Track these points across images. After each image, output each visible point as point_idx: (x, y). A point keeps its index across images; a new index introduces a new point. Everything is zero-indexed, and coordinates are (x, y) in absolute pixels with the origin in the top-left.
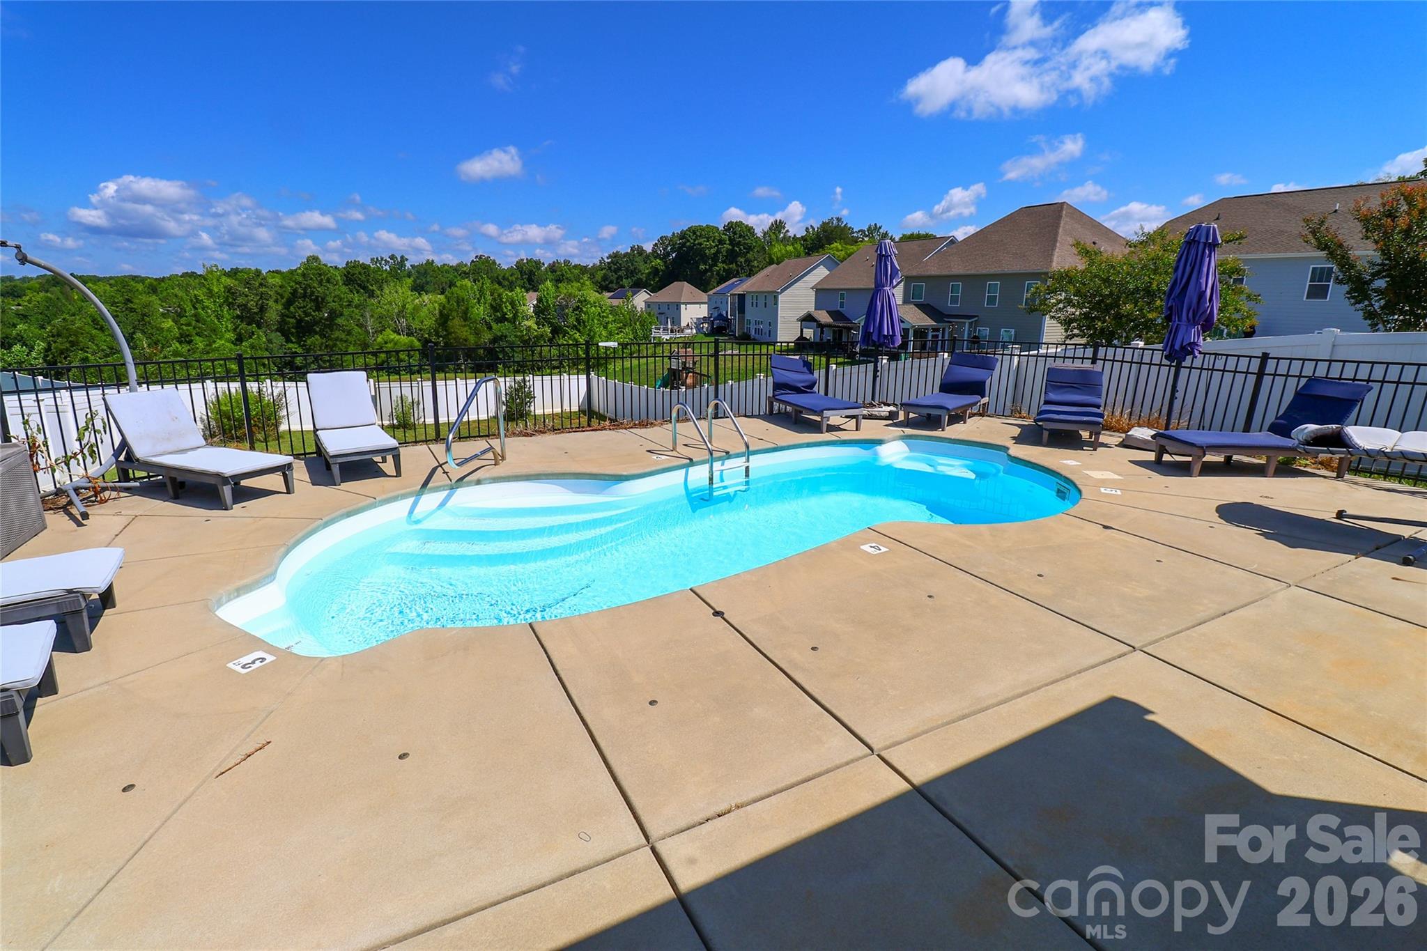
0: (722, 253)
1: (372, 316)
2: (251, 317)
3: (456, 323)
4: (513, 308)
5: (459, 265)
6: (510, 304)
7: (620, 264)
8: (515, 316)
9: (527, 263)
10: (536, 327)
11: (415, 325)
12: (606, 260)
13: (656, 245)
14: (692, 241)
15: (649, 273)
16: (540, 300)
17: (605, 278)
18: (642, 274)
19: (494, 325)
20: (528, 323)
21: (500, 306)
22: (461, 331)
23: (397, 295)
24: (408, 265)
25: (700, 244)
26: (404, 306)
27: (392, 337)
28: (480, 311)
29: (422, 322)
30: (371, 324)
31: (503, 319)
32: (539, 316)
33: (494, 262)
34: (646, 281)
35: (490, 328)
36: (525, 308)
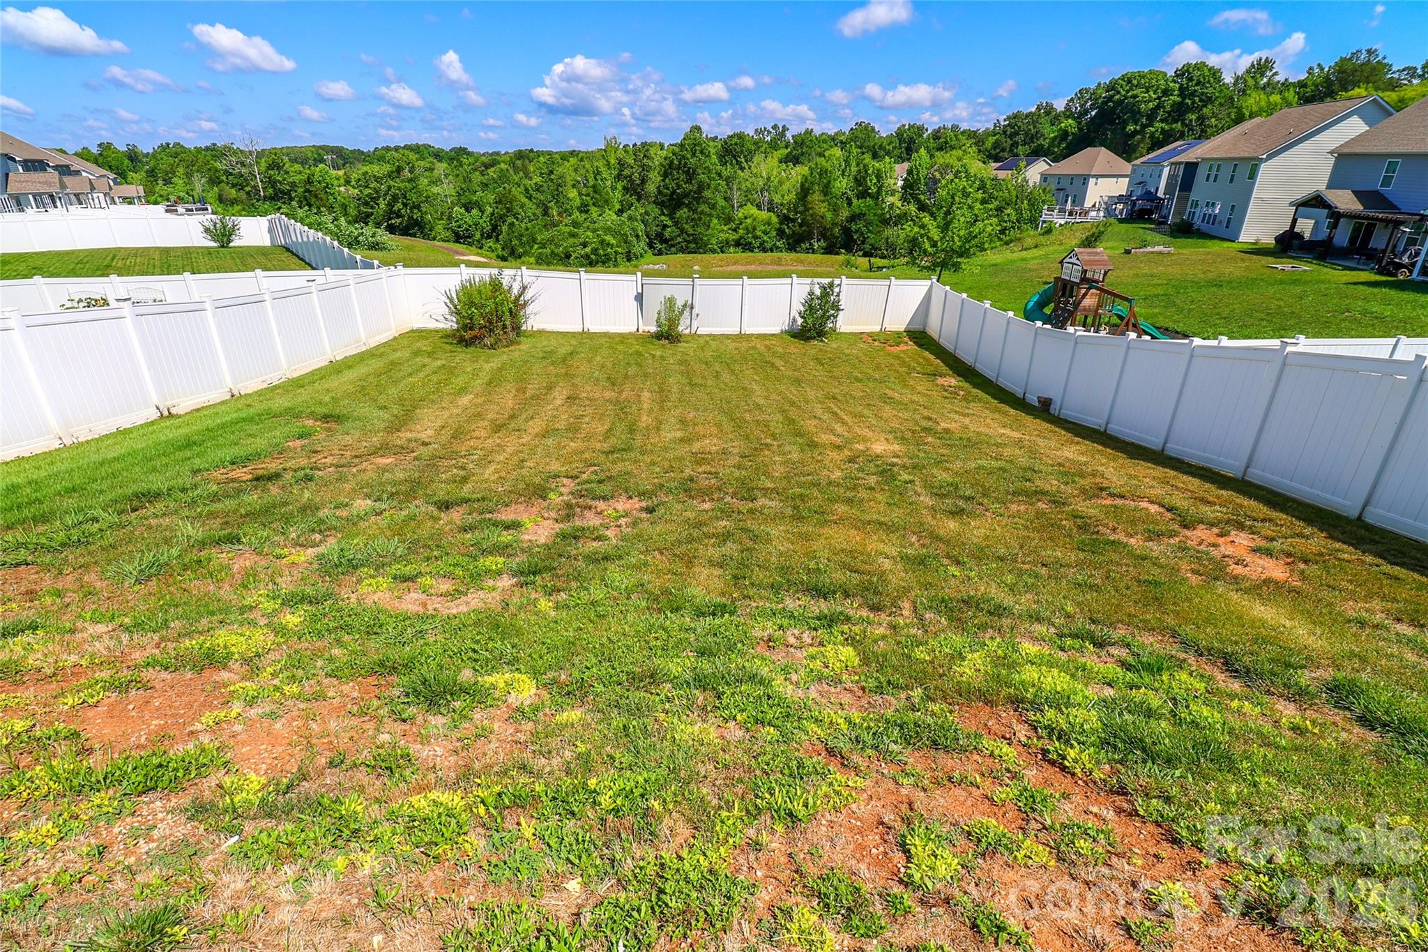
0: (1164, 107)
1: (739, 189)
2: (635, 189)
3: (816, 197)
4: (879, 181)
5: (836, 134)
6: (876, 177)
7: (1019, 127)
8: (880, 189)
9: (909, 129)
10: (899, 204)
11: (777, 199)
12: (1002, 123)
13: (1072, 100)
14: (1124, 93)
15: (1055, 138)
16: (910, 172)
17: (996, 145)
18: (1045, 139)
19: (855, 201)
20: (891, 199)
21: (865, 178)
22: (819, 206)
23: (766, 166)
24: (789, 135)
25: (1135, 97)
26: (769, 179)
27: (752, 212)
28: (842, 184)
29: (783, 196)
30: (737, 197)
31: (863, 194)
32: (906, 191)
33: (873, 128)
34: (1049, 148)
35: (850, 203)
36: (892, 181)
